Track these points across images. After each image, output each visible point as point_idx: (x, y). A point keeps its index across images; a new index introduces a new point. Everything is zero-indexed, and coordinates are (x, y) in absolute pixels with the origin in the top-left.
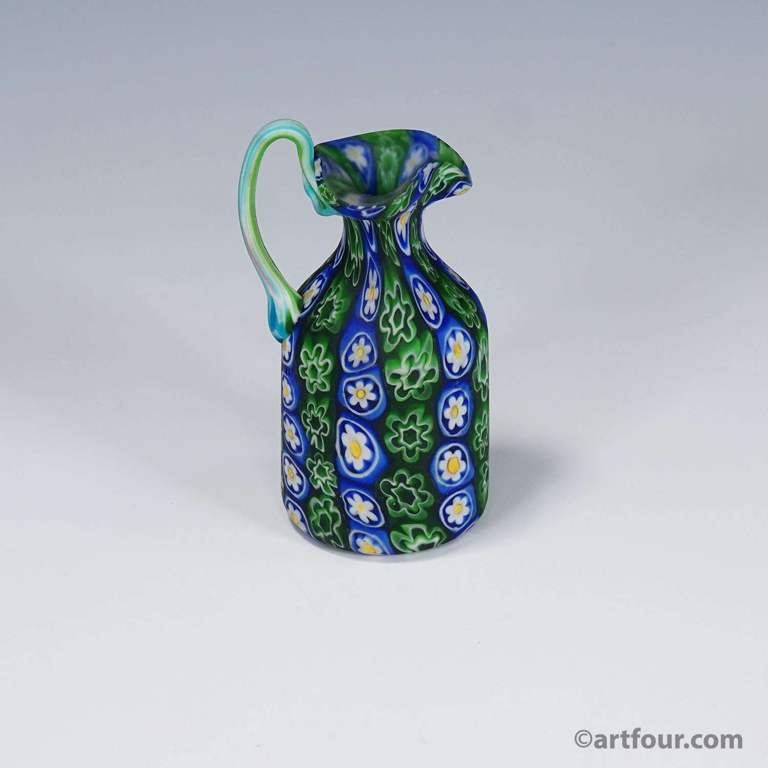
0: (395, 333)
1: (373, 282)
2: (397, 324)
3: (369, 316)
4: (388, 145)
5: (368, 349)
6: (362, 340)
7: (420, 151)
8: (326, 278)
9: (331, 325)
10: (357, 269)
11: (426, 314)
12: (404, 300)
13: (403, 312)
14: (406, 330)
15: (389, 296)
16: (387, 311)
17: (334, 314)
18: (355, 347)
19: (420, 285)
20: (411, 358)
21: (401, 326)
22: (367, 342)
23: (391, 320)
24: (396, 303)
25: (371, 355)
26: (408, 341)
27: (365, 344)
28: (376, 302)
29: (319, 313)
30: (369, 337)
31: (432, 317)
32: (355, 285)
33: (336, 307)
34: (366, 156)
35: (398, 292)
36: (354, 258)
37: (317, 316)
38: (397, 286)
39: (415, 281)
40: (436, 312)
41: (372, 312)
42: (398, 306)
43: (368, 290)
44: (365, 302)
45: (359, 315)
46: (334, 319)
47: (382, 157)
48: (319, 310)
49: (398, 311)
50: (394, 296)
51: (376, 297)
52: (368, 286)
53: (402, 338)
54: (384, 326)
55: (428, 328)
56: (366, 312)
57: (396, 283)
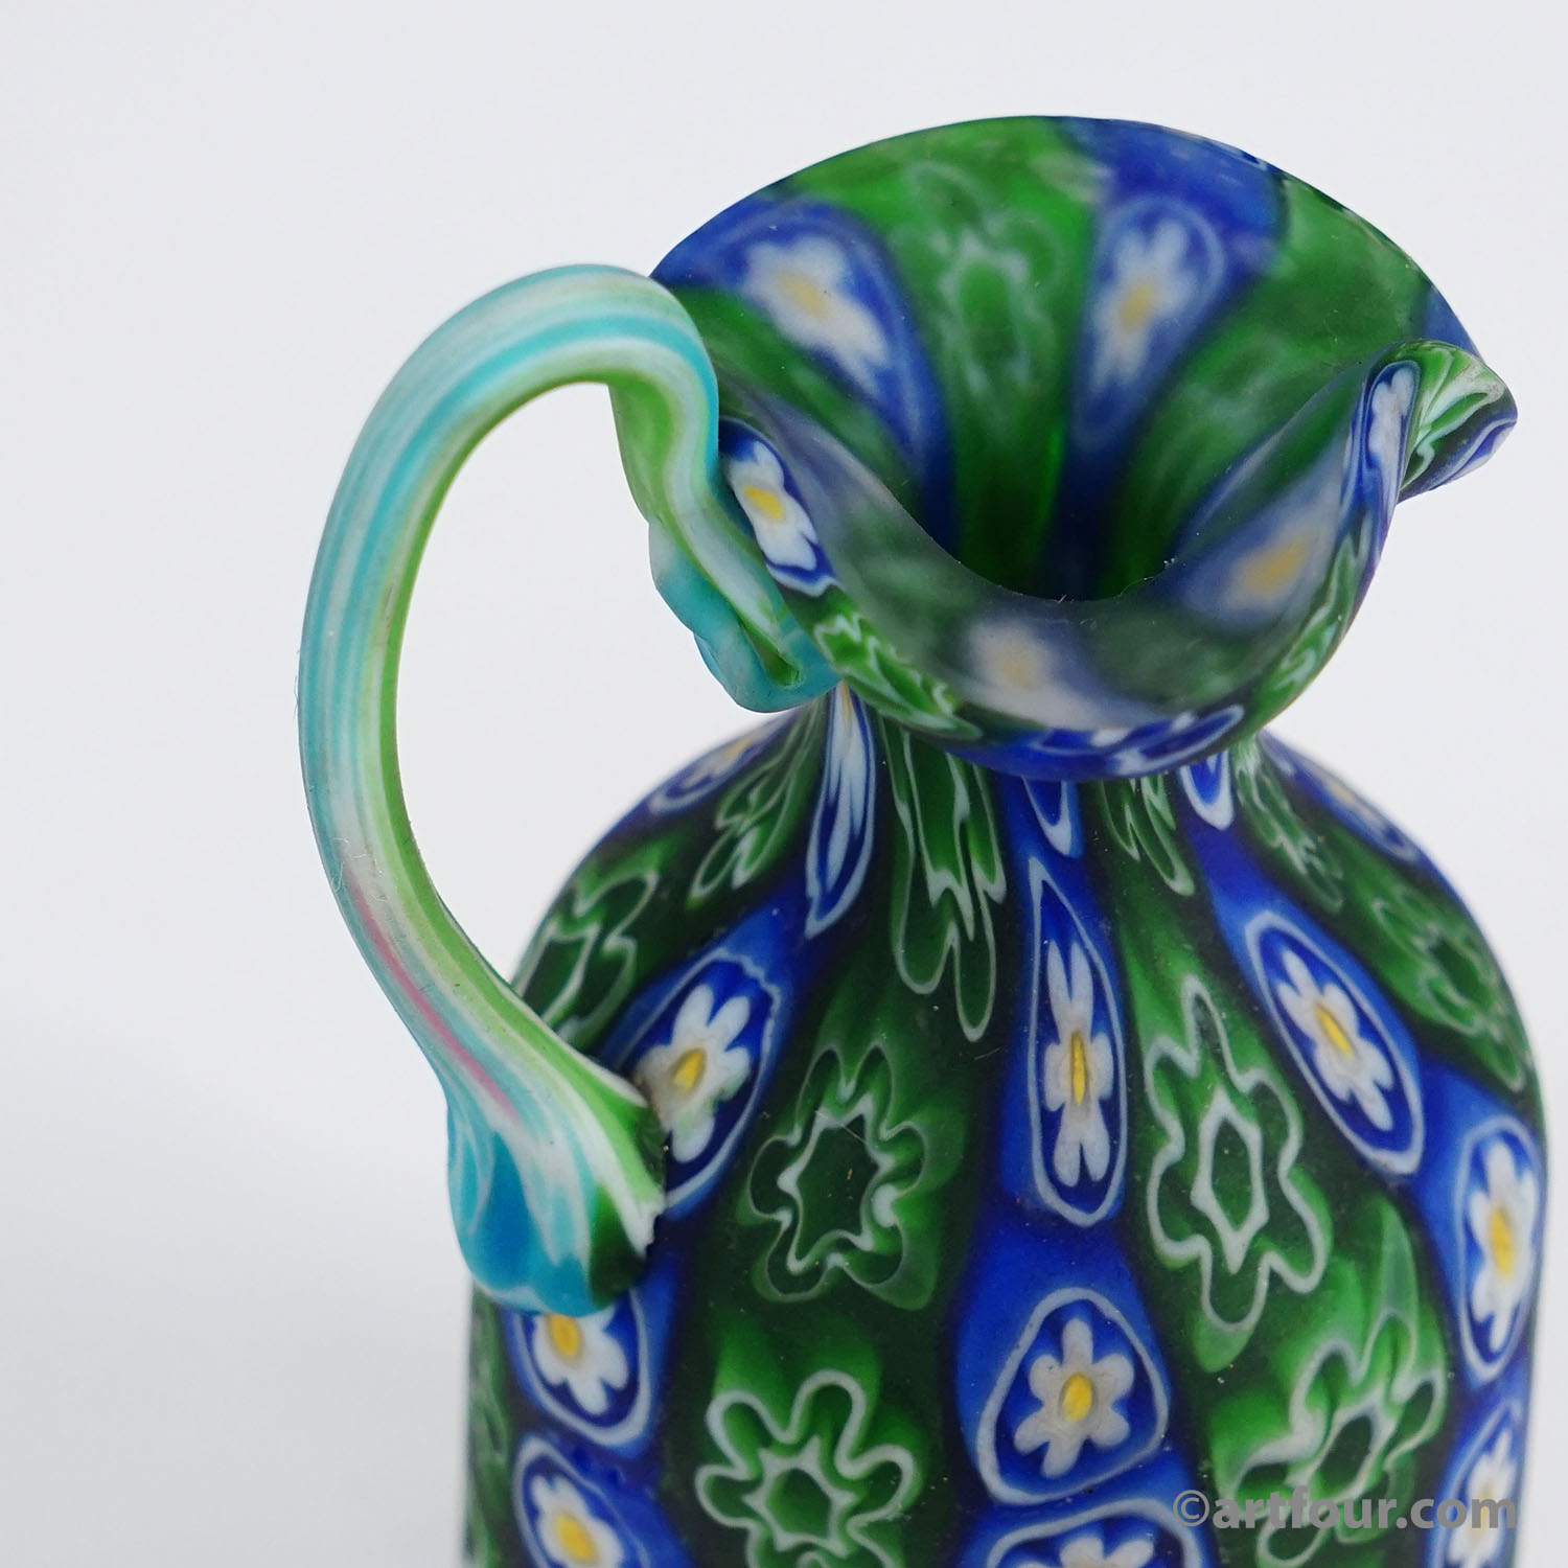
0: (1235, 1259)
1: (1073, 1005)
2: (1237, 1208)
3: (1086, 1192)
4: (961, 211)
5: (1117, 1372)
6: (1078, 1334)
7: (1170, 242)
8: (774, 991)
9: (881, 1265)
10: (972, 948)
11: (1352, 1110)
12: (1242, 1067)
13: (1252, 1135)
14: (1284, 1228)
15: (1167, 1066)
16: (1171, 1150)
17: (886, 1205)
18: (1045, 1375)
19: (1293, 963)
20: (1332, 1372)
21: (1259, 1214)
22: (1106, 1336)
23: (1203, 1194)
24: (1207, 1097)
25: (1136, 1403)
26: (1303, 1283)
27: (1099, 1352)
28: (1109, 1108)
29: (786, 1200)
30: (1111, 1311)
31: (1379, 1114)
32: (974, 1034)
33: (887, 1162)
34: (865, 291)
35: (1207, 1032)
36: (948, 894)
37: (784, 1217)
38: (1199, 1001)
39: (1271, 942)
40: (1386, 1079)
41: (1097, 1169)
42: (1219, 1108)
43: (1056, 1056)
44: (1052, 1122)
45: (1034, 1196)
46: (894, 1229)
47: (950, 286)
48: (788, 1181)
49: (1227, 1135)
50: (1189, 1059)
51: (1101, 1085)
52: (1049, 1030)
53: (1275, 1279)
54: (1176, 1236)
55: (1377, 1180)
56: (1068, 1174)
57: (1192, 985)
